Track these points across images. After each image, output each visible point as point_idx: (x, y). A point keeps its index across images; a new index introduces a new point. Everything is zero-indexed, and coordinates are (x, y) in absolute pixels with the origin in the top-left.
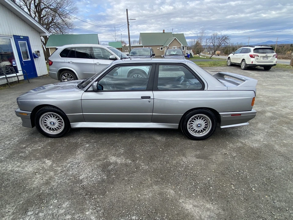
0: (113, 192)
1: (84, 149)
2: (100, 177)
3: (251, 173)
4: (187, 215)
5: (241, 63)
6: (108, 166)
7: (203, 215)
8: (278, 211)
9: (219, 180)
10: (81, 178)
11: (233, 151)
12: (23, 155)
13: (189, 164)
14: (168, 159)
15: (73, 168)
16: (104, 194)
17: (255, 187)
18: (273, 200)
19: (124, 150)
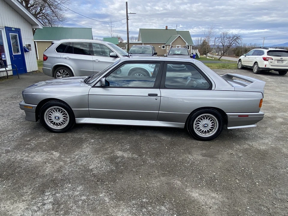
0: (122, 180)
1: (89, 144)
2: (109, 168)
3: (256, 171)
4: (194, 201)
5: (253, 67)
6: (116, 159)
7: (208, 201)
8: (279, 202)
9: (224, 175)
10: (90, 167)
11: (240, 152)
12: (29, 146)
13: (195, 161)
14: (174, 155)
15: (81, 159)
16: (114, 181)
17: (258, 182)
18: (275, 193)
19: (129, 146)
